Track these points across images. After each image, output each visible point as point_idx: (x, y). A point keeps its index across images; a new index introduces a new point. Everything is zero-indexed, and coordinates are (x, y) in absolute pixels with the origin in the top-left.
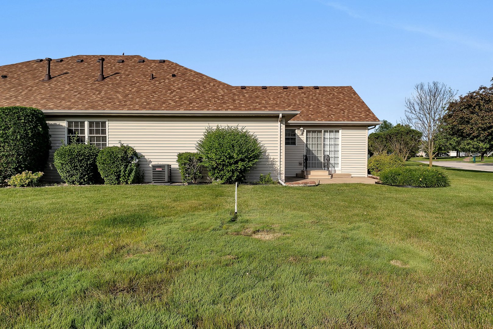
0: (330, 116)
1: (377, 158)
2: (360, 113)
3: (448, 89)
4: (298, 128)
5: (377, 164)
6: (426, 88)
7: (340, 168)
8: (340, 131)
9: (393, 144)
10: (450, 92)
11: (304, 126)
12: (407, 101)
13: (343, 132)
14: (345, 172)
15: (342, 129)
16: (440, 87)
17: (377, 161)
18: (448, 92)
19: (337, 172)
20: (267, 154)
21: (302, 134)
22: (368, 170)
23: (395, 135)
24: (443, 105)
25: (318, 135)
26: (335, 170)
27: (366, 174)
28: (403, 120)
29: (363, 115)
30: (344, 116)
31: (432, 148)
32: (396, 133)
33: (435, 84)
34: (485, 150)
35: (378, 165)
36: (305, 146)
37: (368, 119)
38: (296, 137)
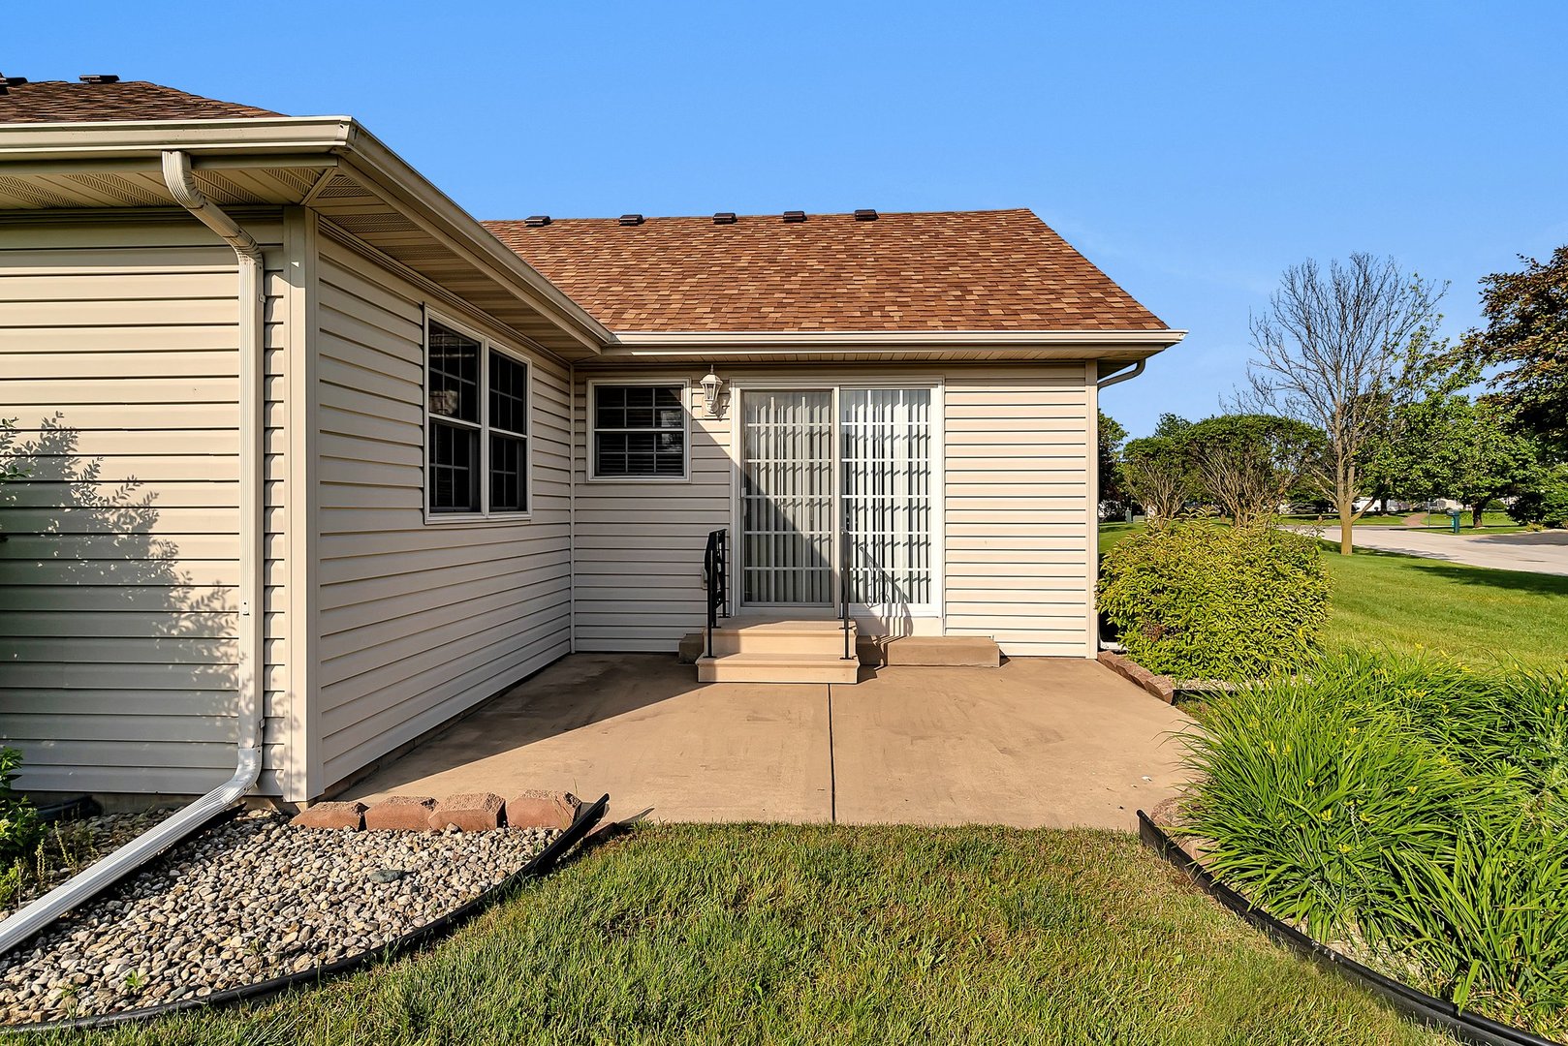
0: (881, 308)
1: (1153, 552)
2: (1053, 296)
3: (1406, 278)
4: (695, 375)
5: (1153, 592)
6: (1324, 278)
7: (935, 606)
8: (936, 393)
9: (1211, 474)
10: (1414, 289)
11: (729, 367)
12: (1255, 328)
13: (951, 399)
14: (969, 625)
15: (947, 382)
16: (1375, 272)
17: (1153, 570)
18: (1408, 290)
19: (920, 630)
20: (155, 551)
21: (718, 411)
22: (1103, 617)
23: (1221, 441)
24: (1390, 336)
25: (781, 415)
26: (908, 619)
27: (1085, 642)
28: (1241, 394)
29: (1068, 304)
30: (957, 312)
31: (1351, 489)
32: (1224, 432)
33: (1359, 261)
34: (1487, 494)
35: (1164, 598)
36: (735, 479)
37: (1094, 321)
38: (687, 430)
